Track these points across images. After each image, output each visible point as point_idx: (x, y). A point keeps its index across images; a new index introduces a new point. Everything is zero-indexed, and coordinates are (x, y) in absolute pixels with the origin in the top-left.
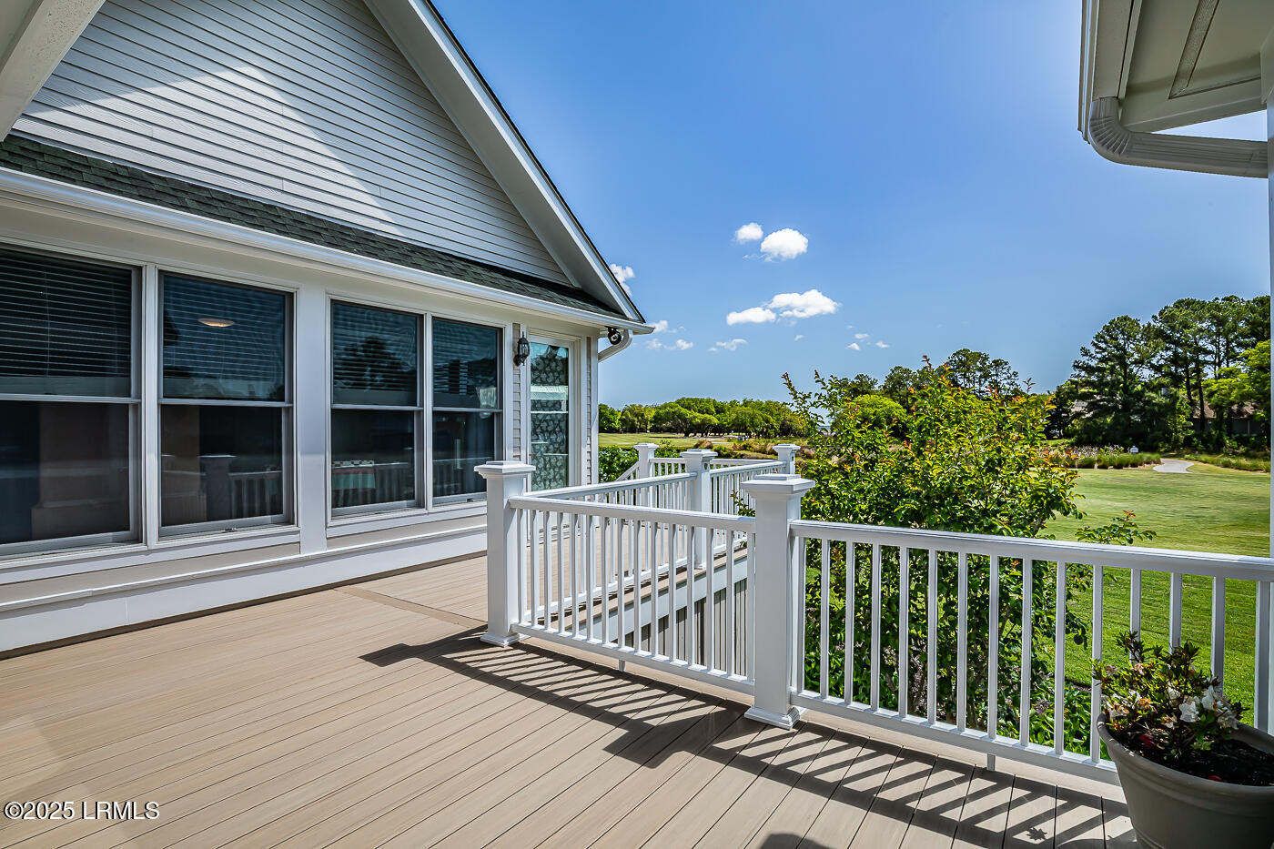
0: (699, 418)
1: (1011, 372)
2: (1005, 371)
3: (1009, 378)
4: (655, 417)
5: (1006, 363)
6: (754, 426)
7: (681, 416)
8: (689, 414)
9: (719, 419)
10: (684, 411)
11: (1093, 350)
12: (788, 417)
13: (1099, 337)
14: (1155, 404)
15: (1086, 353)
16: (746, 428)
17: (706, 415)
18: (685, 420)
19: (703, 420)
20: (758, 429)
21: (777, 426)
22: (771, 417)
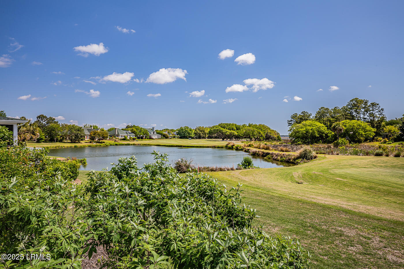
0: (229, 132)
1: (380, 108)
2: (377, 108)
3: (379, 111)
4: (209, 132)
5: (378, 104)
6: (253, 135)
7: (220, 131)
8: (224, 130)
9: (237, 133)
10: (222, 129)
12: (269, 131)
16: (250, 136)
17: (232, 131)
18: (223, 133)
19: (230, 133)
20: (255, 137)
21: (264, 135)
22: (261, 131)
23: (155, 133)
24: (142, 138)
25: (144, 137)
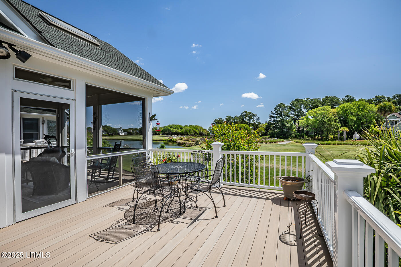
0: (174, 130)
1: (258, 117)
2: (256, 117)
3: (257, 119)
4: (163, 130)
5: (256, 115)
6: (190, 133)
7: (169, 130)
8: (172, 129)
9: (181, 131)
10: (170, 128)
11: (274, 112)
12: (202, 130)
13: (275, 109)
14: (287, 126)
15: (272, 113)
16: (188, 133)
17: (177, 130)
18: (171, 131)
19: (176, 131)
20: (191, 134)
21: (198, 133)
22: (196, 130)
23: (122, 131)
24: (112, 135)
25: (114, 134)
